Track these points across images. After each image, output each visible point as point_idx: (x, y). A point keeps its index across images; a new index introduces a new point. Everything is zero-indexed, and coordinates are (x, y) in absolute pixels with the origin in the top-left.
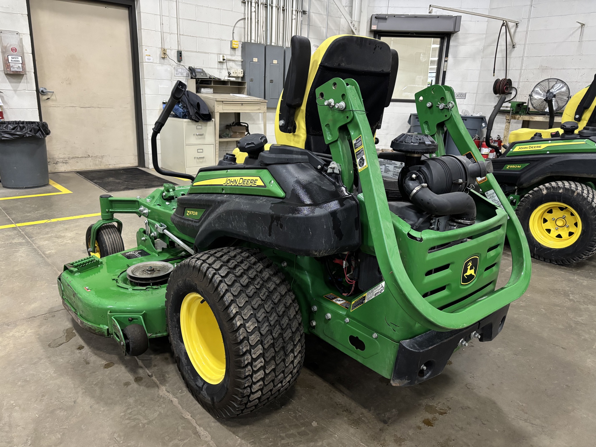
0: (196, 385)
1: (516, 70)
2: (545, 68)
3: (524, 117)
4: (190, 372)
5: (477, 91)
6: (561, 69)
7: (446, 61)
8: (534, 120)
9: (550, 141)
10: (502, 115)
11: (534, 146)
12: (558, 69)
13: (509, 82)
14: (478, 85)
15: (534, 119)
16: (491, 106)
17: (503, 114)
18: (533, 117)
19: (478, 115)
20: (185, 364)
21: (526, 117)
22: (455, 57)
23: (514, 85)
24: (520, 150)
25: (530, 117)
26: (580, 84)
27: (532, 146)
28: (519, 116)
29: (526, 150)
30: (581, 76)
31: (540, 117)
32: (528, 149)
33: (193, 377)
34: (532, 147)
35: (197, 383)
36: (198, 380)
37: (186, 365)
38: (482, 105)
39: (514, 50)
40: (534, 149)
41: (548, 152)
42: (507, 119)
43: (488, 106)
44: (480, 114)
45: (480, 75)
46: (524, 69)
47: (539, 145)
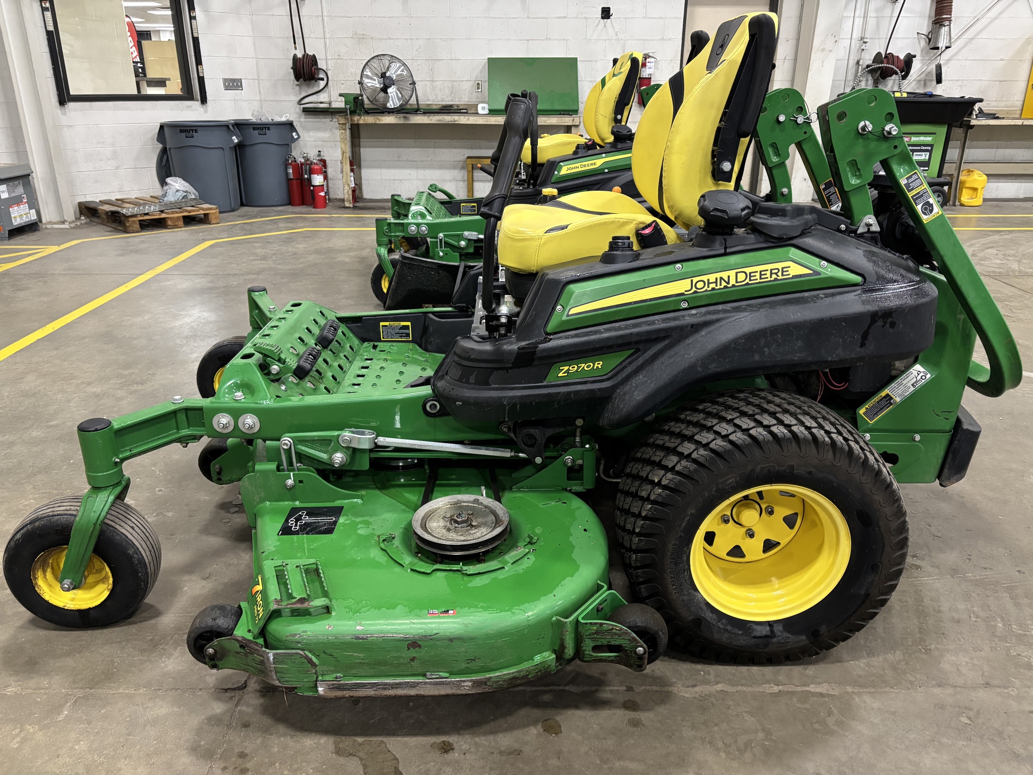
0: (755, 637)
1: (316, 38)
2: (362, 37)
3: (366, 118)
4: (731, 626)
5: (258, 76)
6: (387, 39)
7: (192, 18)
8: (383, 122)
9: (604, 155)
10: (313, 117)
11: (587, 163)
12: (381, 39)
13: (313, 60)
14: (257, 63)
15: (382, 120)
16: (291, 101)
17: (314, 115)
18: (380, 118)
19: (283, 119)
20: (715, 620)
21: (369, 118)
22: (206, 11)
23: (321, 64)
24: (569, 172)
25: (375, 117)
26: (419, 62)
27: (584, 163)
28: (359, 117)
29: (577, 170)
30: (417, 50)
31: (390, 117)
32: (580, 169)
33: (740, 629)
34: (585, 166)
35: (755, 633)
36: (754, 629)
37: (718, 621)
38: (273, 101)
39: (304, 4)
40: (587, 168)
41: (606, 171)
42: (339, 124)
43: (285, 101)
44: (287, 116)
45: (254, 45)
46: (330, 38)
47: (593, 162)
